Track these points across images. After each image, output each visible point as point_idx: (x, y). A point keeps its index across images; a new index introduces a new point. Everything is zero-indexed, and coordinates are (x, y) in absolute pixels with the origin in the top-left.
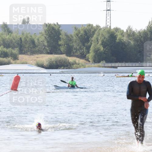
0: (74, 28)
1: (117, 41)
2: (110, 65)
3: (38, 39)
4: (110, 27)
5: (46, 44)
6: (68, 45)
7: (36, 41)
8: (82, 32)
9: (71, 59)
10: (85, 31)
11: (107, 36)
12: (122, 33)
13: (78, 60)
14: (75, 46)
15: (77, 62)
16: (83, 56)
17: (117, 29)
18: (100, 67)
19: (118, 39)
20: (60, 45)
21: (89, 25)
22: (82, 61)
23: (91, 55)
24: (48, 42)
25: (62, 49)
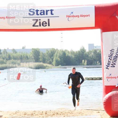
0: (46, 50)
1: (66, 56)
2: (63, 67)
3: (29, 56)
4: (63, 49)
5: (33, 58)
6: (43, 58)
7: (28, 56)
8: (50, 52)
9: (45, 65)
10: (51, 52)
11: (61, 53)
12: (69, 52)
13: (48, 65)
14: (47, 59)
15: (48, 66)
16: (50, 63)
17: (66, 50)
18: (58, 68)
19: (67, 55)
20: (40, 58)
21: (53, 49)
22: (50, 65)
23: (54, 63)
24: (34, 57)
25: (41, 60)
